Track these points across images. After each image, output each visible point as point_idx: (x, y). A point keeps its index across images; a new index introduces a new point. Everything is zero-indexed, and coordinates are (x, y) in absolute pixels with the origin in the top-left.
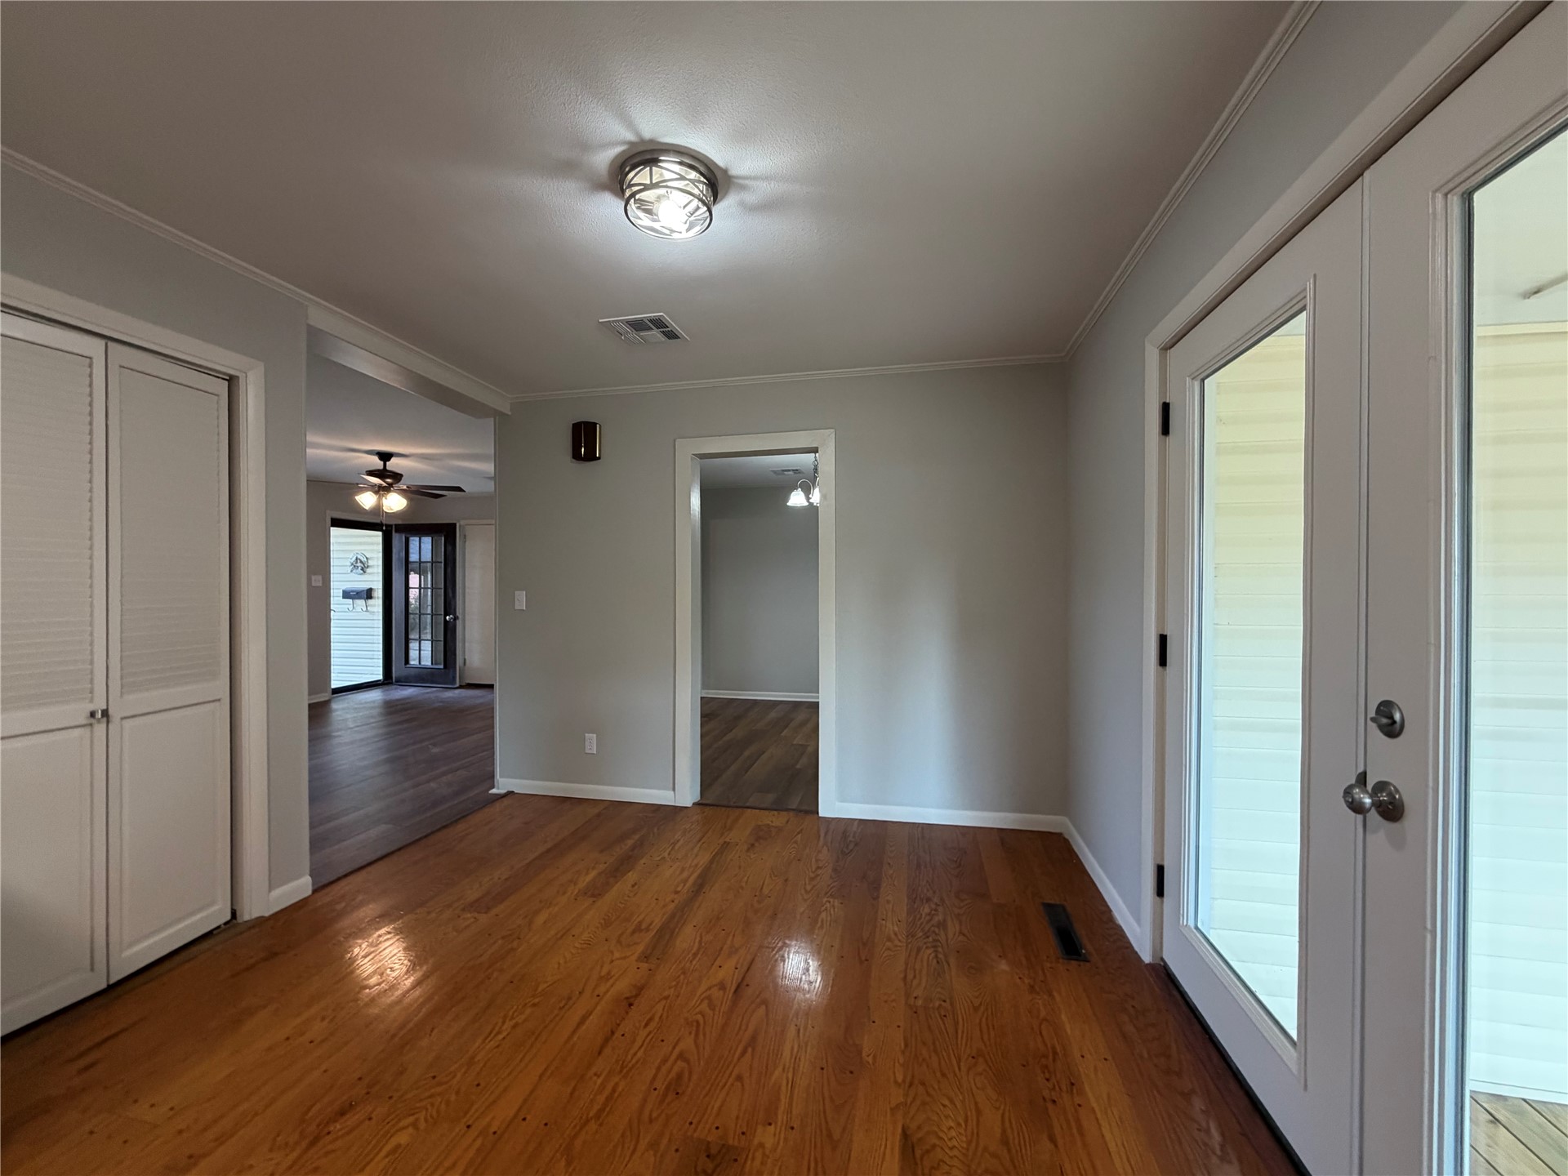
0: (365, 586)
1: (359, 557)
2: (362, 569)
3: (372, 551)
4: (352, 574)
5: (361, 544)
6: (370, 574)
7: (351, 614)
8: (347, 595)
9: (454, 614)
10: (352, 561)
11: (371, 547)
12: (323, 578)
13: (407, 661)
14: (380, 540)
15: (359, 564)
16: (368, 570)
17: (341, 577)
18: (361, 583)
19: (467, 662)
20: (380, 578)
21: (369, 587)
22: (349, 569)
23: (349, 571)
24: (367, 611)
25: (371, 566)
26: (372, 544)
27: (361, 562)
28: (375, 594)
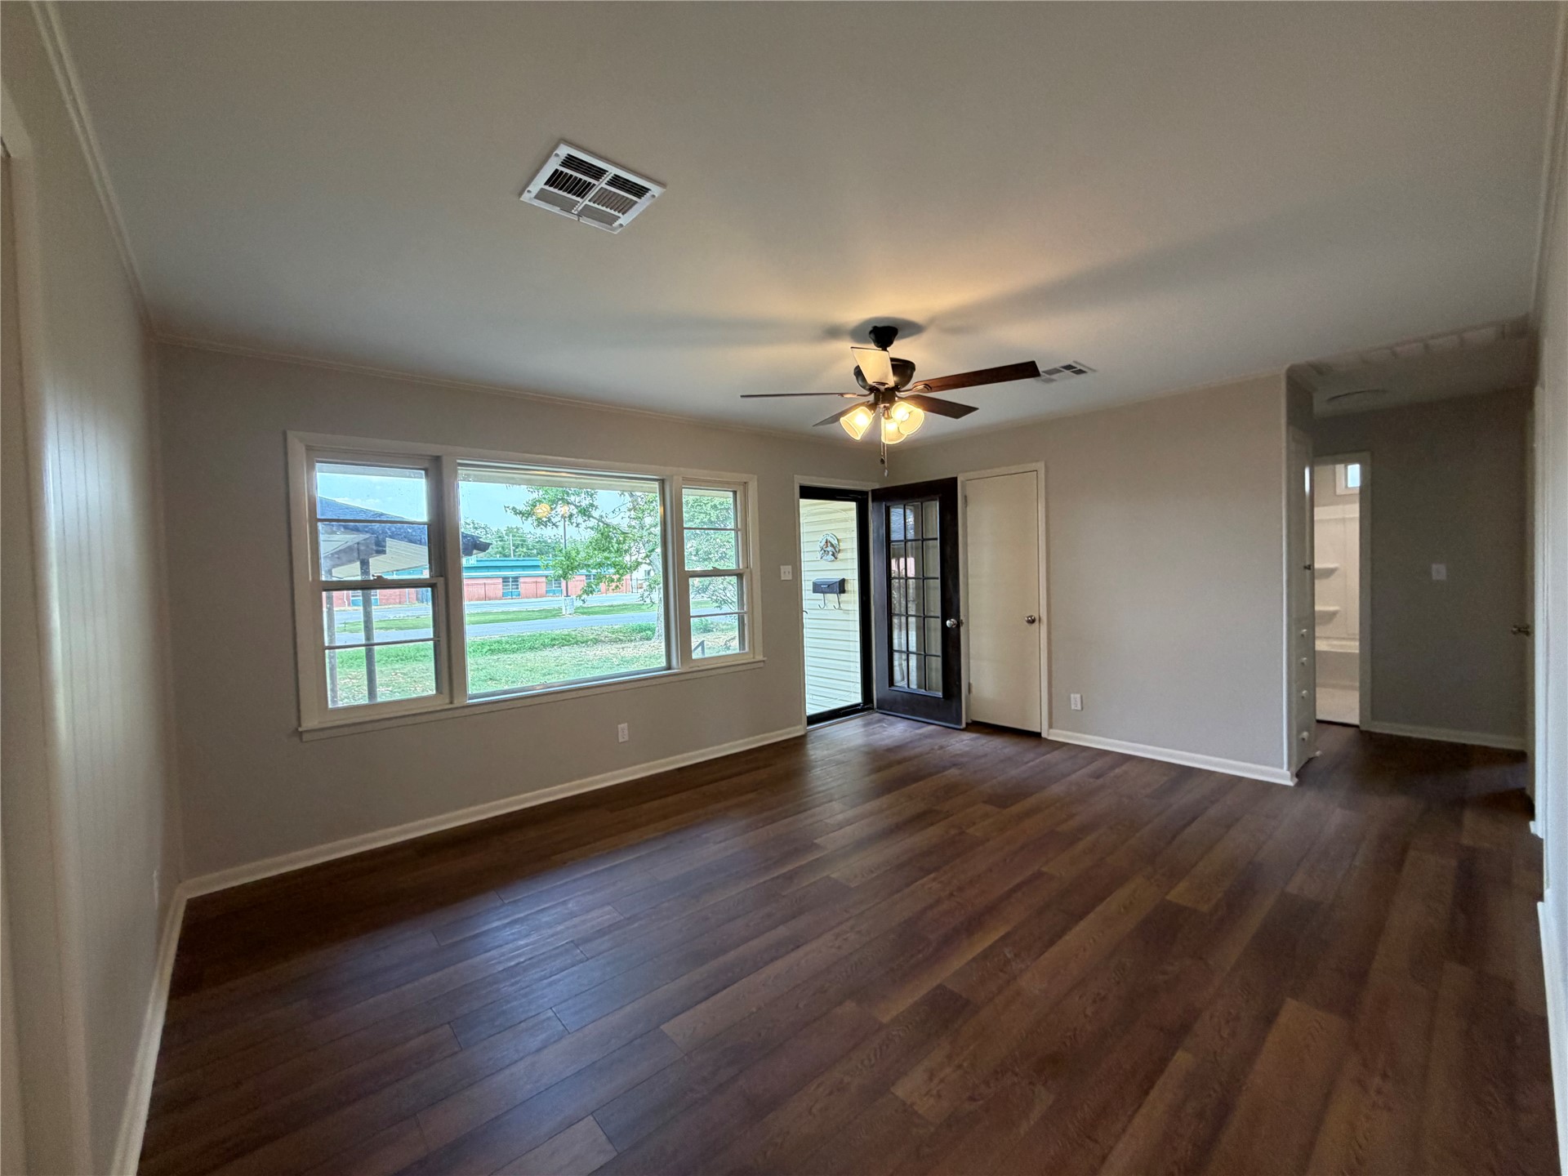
0: (836, 577)
1: (829, 539)
2: (833, 555)
3: (845, 530)
4: (823, 562)
5: (830, 521)
6: (841, 560)
7: (822, 612)
8: (817, 588)
9: (957, 617)
10: (822, 545)
11: (843, 525)
12: (793, 569)
13: (891, 682)
14: (854, 514)
15: (830, 549)
16: (840, 556)
17: (814, 567)
18: (832, 572)
19: (974, 690)
20: (854, 565)
21: (842, 578)
22: (819, 555)
23: (819, 559)
24: (840, 608)
25: (843, 550)
26: (846, 520)
27: (832, 545)
28: (848, 587)
